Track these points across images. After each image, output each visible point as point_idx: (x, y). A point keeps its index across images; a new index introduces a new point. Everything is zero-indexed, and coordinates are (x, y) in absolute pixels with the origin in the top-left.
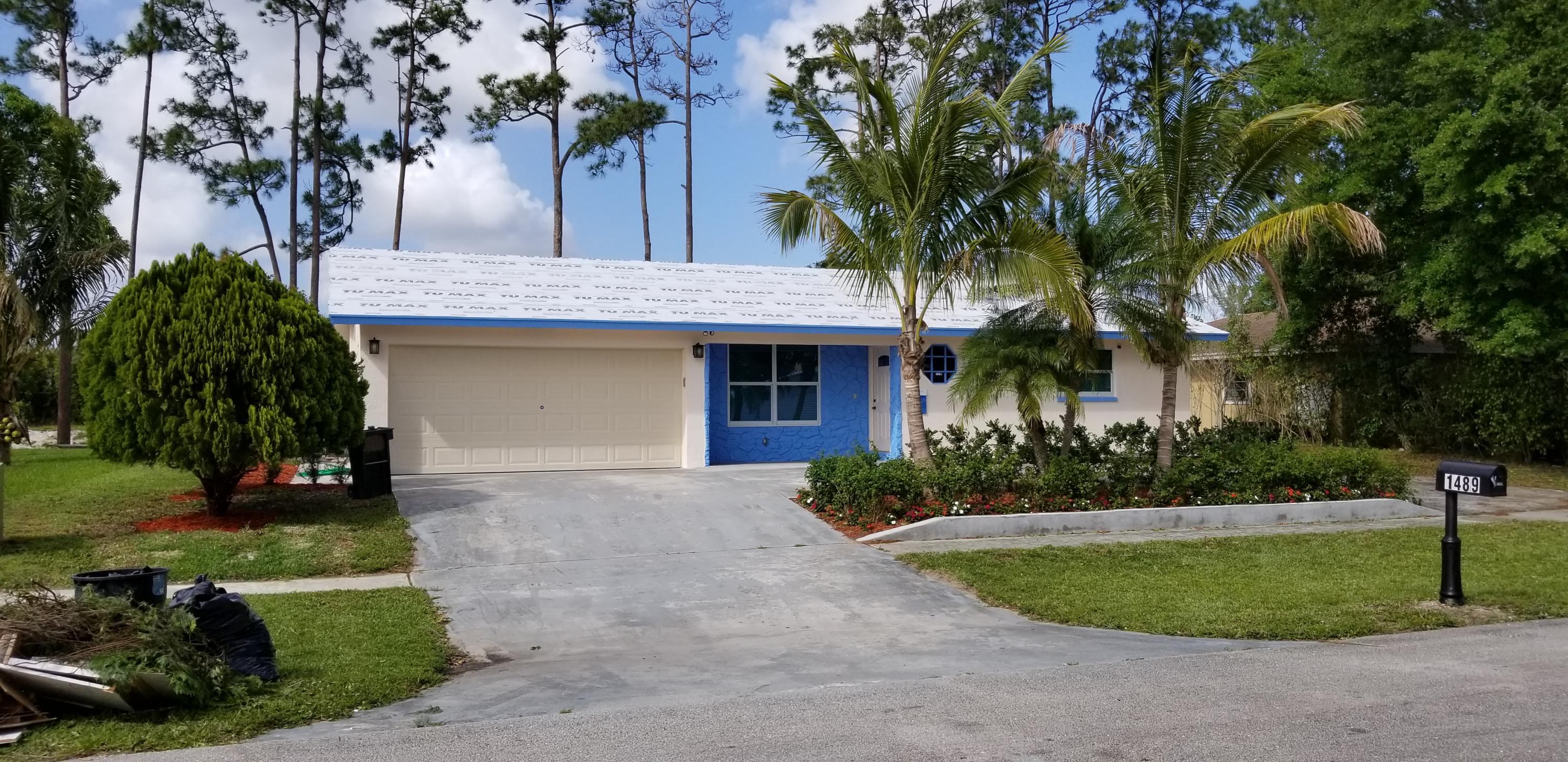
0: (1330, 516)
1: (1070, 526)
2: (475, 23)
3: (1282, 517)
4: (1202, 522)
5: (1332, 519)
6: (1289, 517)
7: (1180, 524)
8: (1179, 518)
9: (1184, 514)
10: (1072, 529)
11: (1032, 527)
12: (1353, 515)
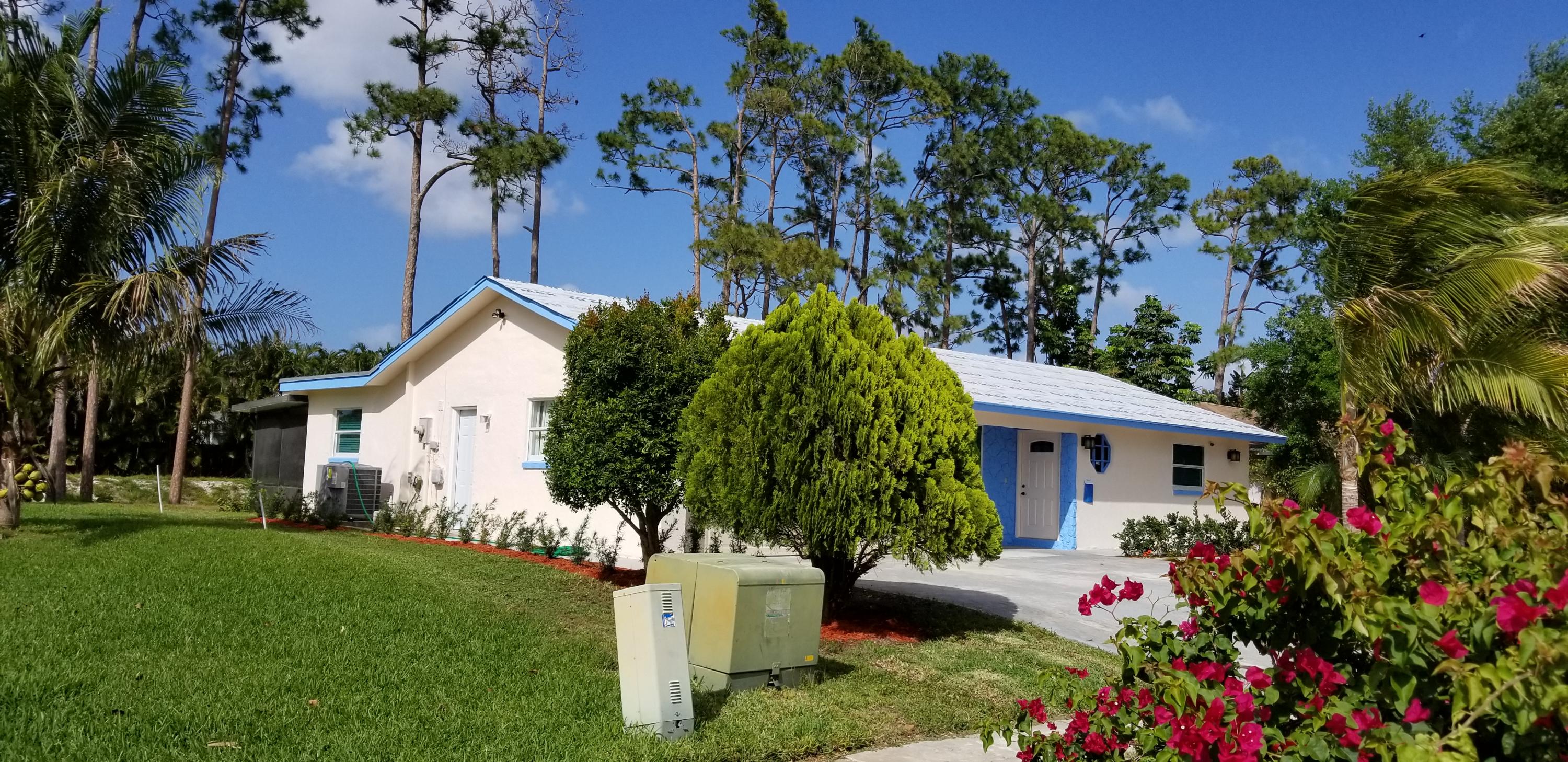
2: (313, 19)
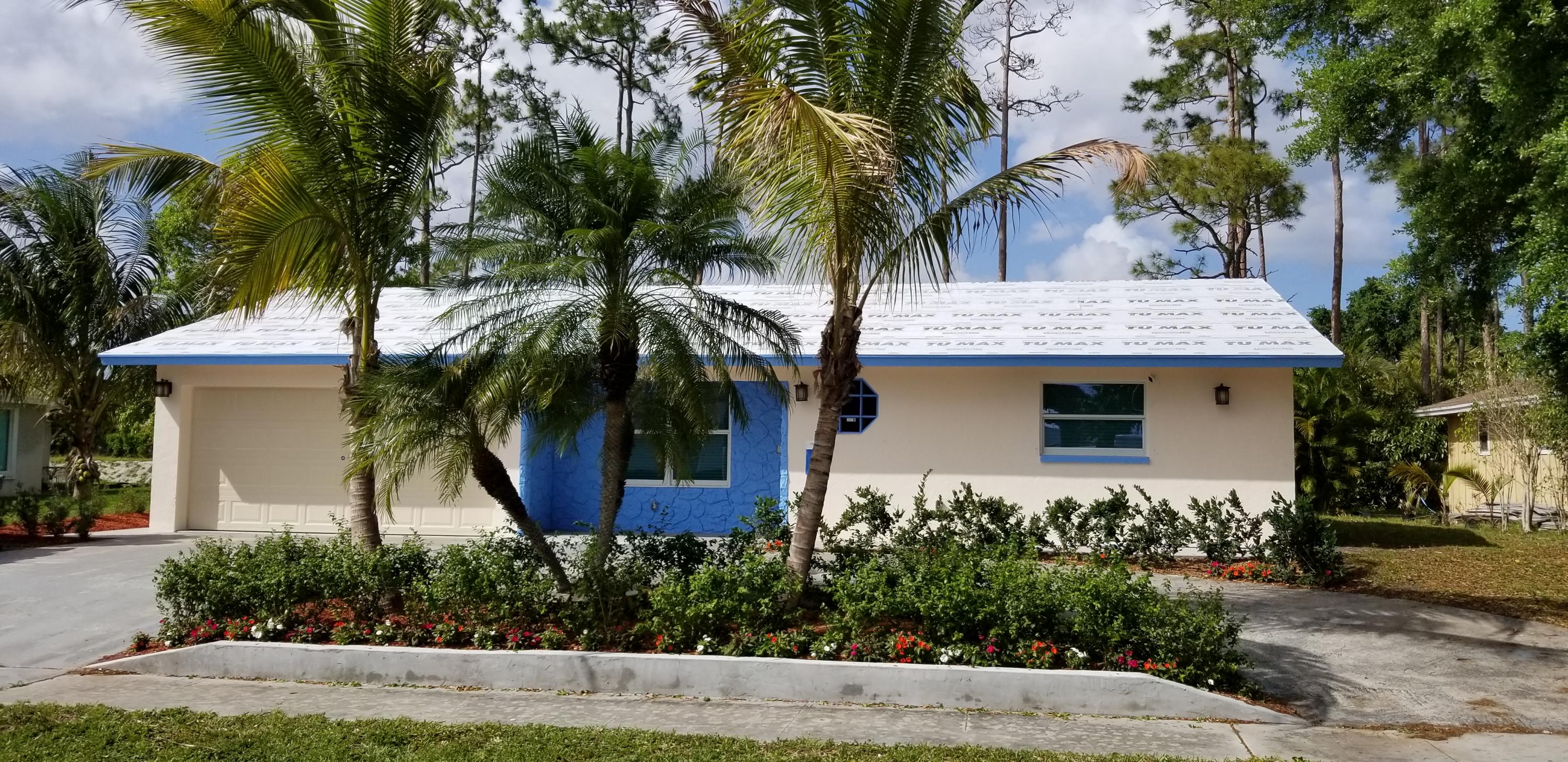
0: (968, 698)
1: (418, 672)
3: (852, 690)
4: (676, 685)
5: (972, 705)
6: (868, 691)
7: (630, 685)
8: (628, 675)
9: (638, 669)
10: (422, 678)
11: (351, 670)
12: (1027, 700)
